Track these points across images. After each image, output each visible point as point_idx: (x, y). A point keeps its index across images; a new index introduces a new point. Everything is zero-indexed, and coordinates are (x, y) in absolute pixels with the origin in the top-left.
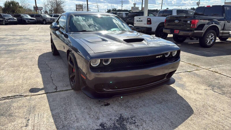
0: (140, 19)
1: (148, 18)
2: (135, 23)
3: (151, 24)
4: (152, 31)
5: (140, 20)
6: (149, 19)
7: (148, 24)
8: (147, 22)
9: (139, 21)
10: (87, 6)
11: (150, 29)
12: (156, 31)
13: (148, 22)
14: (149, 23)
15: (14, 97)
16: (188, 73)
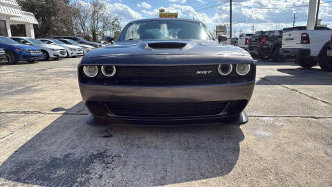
0: (290, 35)
1: (303, 34)
2: (283, 43)
3: (308, 43)
4: (311, 55)
5: (290, 37)
6: (305, 35)
7: (302, 43)
8: (301, 40)
9: (289, 39)
10: (229, 26)
12: (319, 55)
13: (304, 40)
14: (305, 42)
15: (33, 112)
16: (310, 119)
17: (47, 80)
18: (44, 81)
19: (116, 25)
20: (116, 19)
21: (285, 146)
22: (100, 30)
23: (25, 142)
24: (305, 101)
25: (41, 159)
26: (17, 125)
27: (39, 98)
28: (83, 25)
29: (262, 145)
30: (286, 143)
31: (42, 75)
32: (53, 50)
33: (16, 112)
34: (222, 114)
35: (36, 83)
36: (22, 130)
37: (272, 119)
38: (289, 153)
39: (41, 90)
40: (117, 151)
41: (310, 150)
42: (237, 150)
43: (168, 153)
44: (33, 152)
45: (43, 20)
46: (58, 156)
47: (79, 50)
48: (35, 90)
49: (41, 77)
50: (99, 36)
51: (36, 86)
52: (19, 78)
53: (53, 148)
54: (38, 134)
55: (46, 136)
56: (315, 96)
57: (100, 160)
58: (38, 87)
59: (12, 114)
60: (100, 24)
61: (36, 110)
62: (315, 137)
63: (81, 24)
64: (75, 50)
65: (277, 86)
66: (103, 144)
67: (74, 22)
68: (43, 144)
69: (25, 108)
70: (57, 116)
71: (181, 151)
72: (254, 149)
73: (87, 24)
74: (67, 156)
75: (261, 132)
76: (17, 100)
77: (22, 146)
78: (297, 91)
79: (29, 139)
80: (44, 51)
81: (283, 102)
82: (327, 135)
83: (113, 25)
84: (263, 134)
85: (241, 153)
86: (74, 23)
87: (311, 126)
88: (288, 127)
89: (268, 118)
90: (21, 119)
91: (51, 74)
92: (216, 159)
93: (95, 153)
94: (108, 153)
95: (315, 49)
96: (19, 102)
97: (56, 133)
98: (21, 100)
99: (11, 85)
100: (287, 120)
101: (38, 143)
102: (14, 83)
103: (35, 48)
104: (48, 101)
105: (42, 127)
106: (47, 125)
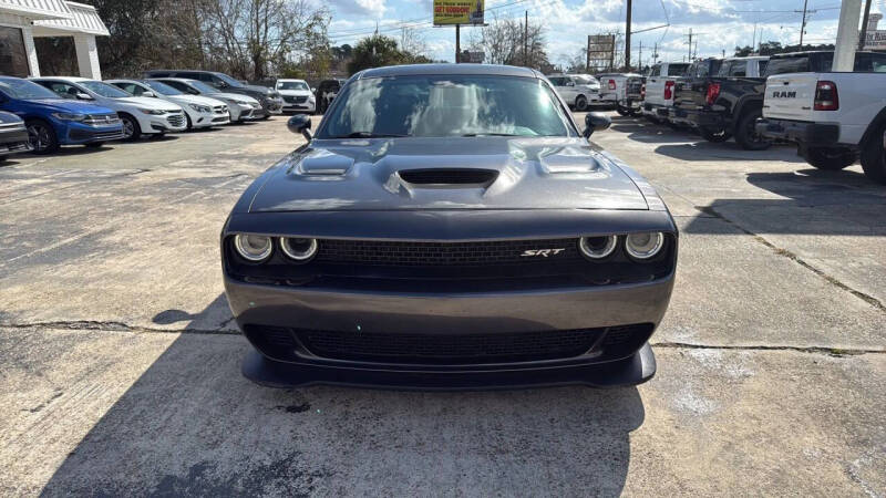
0: (786, 83)
1: (821, 83)
2: (766, 102)
3: (835, 107)
4: (840, 141)
5: (787, 89)
6: (827, 87)
7: (818, 107)
8: (816, 99)
9: (784, 94)
10: (624, 38)
11: (833, 130)
12: (862, 140)
13: (822, 99)
14: (825, 104)
15: (106, 325)
16: (817, 355)
17: (136, 210)
18: (131, 215)
19: (316, 35)
20: (317, 18)
21: (747, 446)
22: (274, 49)
23: (91, 423)
24: (812, 294)
25: (134, 479)
26: (71, 367)
27: (121, 277)
28: (228, 33)
29: (686, 441)
30: (748, 437)
31: (123, 192)
32: (151, 112)
33: (66, 325)
34: (586, 355)
35: (110, 223)
36: (82, 384)
37: (718, 354)
38: (752, 468)
39: (124, 248)
40: (321, 459)
41: (809, 461)
42: (622, 458)
43: (448, 464)
44: (112, 454)
45: (122, 22)
46: (177, 471)
47: (219, 110)
48: (108, 247)
49: (120, 199)
50: (270, 64)
51: (110, 231)
52: (65, 206)
53: (164, 442)
54: (123, 398)
55: (142, 405)
56: (839, 278)
57: (279, 484)
58: (116, 238)
59: (57, 332)
60: (274, 33)
61: (114, 318)
62: (824, 416)
63: (222, 32)
64: (207, 109)
65: (743, 238)
66: (285, 433)
67: (205, 26)
68: (138, 432)
69: (86, 310)
70: (168, 337)
71: (481, 459)
72: (666, 454)
73: (238, 33)
74: (198, 470)
75: (688, 400)
76: (64, 281)
77: (87, 438)
78: (792, 256)
79: (101, 414)
80: (125, 116)
81: (752, 295)
82: (858, 411)
83: (309, 34)
84: (693, 405)
85: (631, 467)
86: (203, 28)
87: (818, 379)
88: (759, 383)
89: (708, 352)
90: (79, 348)
91: (148, 189)
92: (567, 486)
93: (268, 463)
94: (300, 465)
95: (852, 124)
96: (70, 288)
97: (166, 396)
98: (75, 280)
99: (46, 229)
100: (758, 359)
101: (125, 429)
102: (53, 221)
103: (102, 111)
104: (143, 287)
105: (134, 375)
106: (145, 368)
